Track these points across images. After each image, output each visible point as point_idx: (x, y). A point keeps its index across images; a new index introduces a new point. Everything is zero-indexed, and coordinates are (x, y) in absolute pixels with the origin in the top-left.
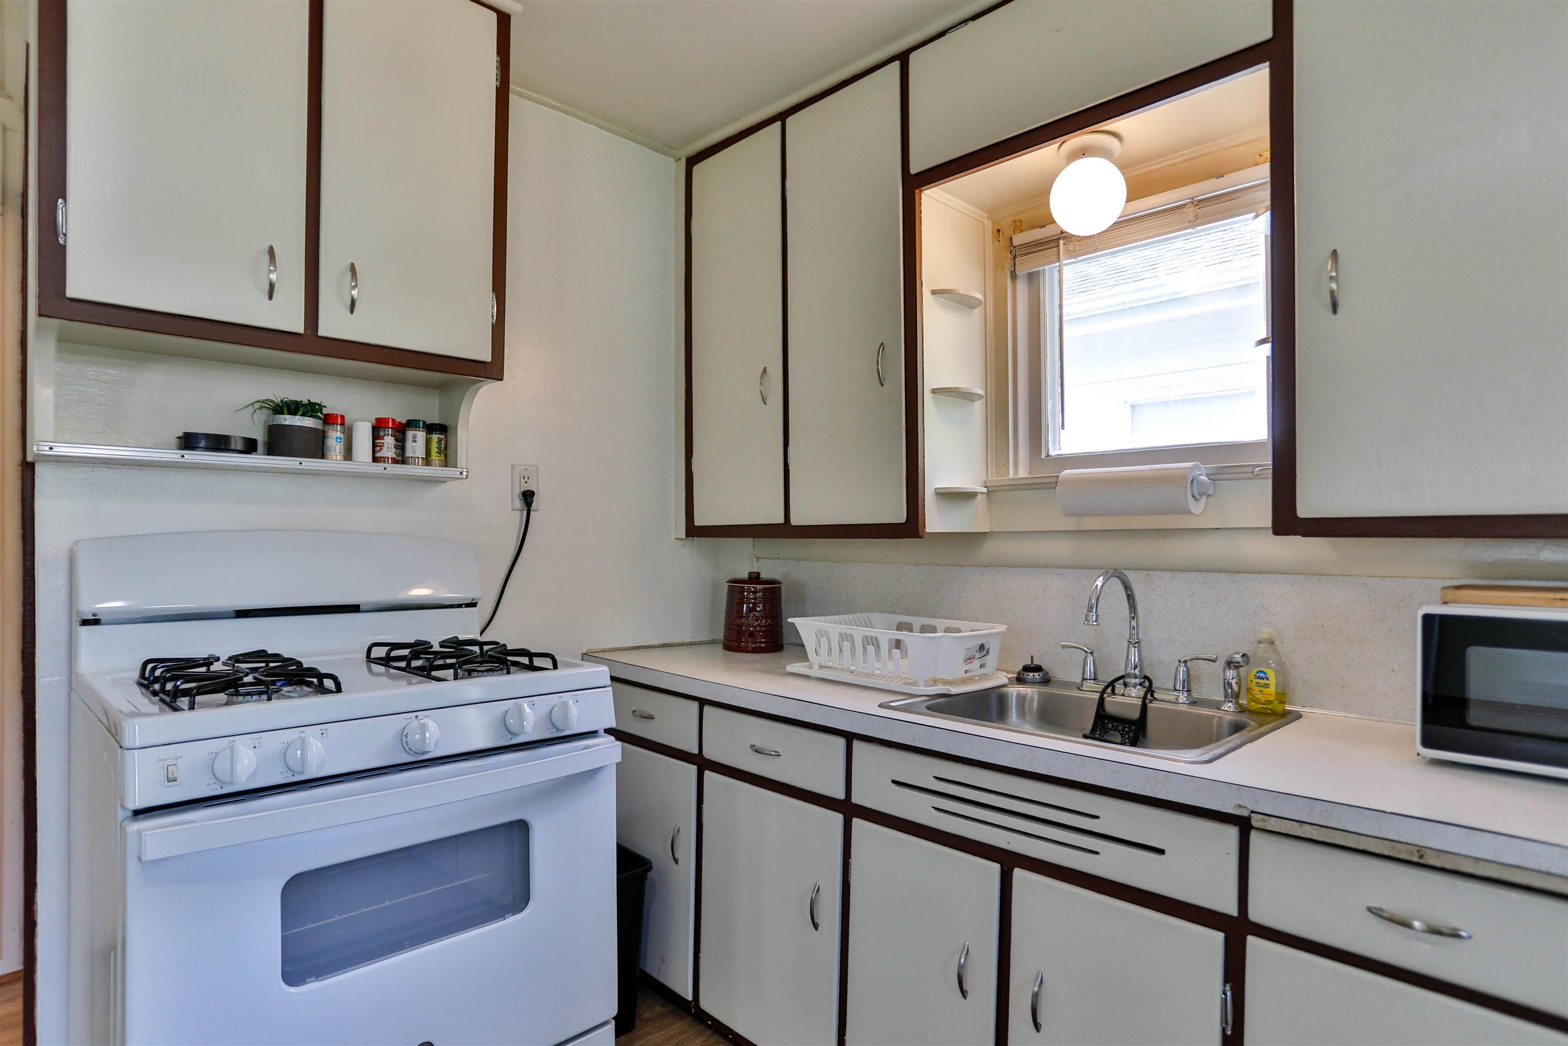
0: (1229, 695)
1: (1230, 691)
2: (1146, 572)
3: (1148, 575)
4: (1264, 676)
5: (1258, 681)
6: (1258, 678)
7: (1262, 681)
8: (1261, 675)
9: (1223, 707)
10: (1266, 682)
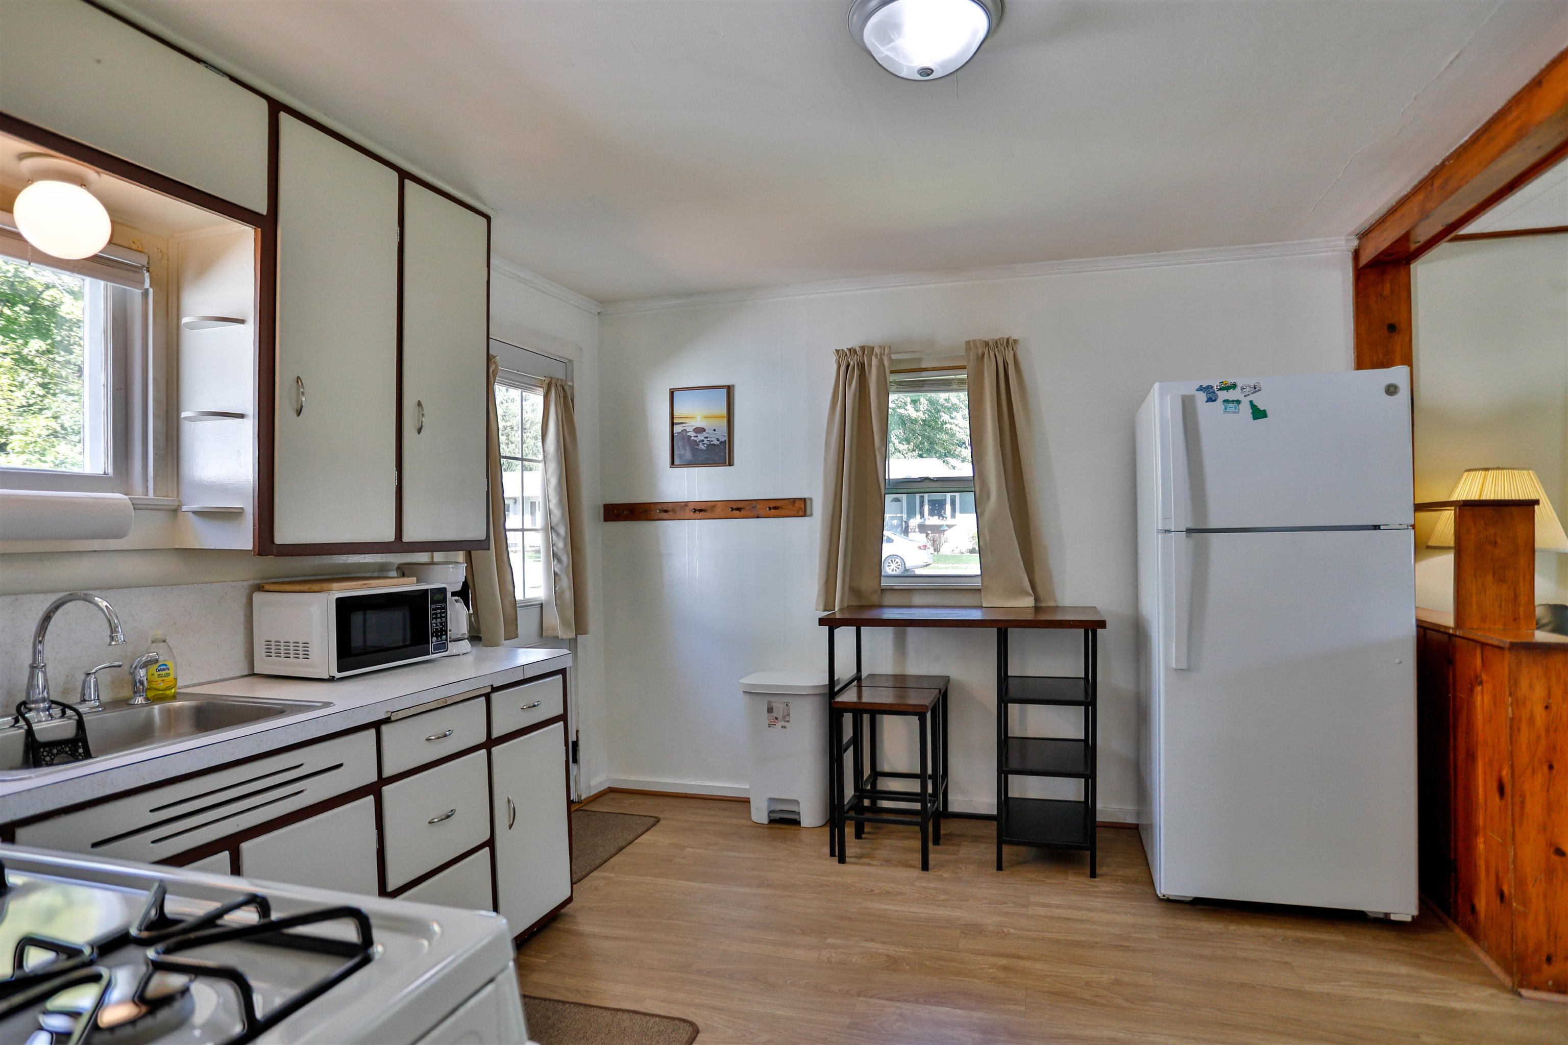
0: (140, 691)
1: (141, 687)
2: (14, 597)
3: (16, 599)
4: (165, 667)
5: (160, 673)
6: (159, 671)
7: (164, 672)
8: (163, 667)
9: (136, 701)
10: (167, 671)
